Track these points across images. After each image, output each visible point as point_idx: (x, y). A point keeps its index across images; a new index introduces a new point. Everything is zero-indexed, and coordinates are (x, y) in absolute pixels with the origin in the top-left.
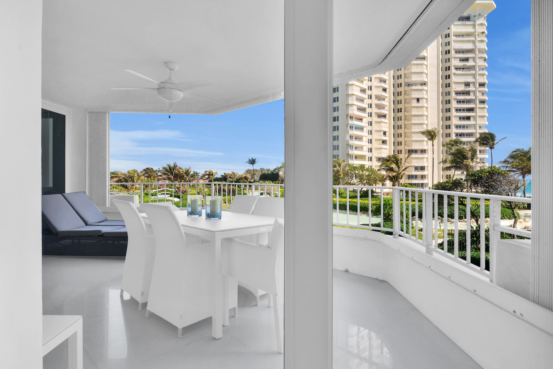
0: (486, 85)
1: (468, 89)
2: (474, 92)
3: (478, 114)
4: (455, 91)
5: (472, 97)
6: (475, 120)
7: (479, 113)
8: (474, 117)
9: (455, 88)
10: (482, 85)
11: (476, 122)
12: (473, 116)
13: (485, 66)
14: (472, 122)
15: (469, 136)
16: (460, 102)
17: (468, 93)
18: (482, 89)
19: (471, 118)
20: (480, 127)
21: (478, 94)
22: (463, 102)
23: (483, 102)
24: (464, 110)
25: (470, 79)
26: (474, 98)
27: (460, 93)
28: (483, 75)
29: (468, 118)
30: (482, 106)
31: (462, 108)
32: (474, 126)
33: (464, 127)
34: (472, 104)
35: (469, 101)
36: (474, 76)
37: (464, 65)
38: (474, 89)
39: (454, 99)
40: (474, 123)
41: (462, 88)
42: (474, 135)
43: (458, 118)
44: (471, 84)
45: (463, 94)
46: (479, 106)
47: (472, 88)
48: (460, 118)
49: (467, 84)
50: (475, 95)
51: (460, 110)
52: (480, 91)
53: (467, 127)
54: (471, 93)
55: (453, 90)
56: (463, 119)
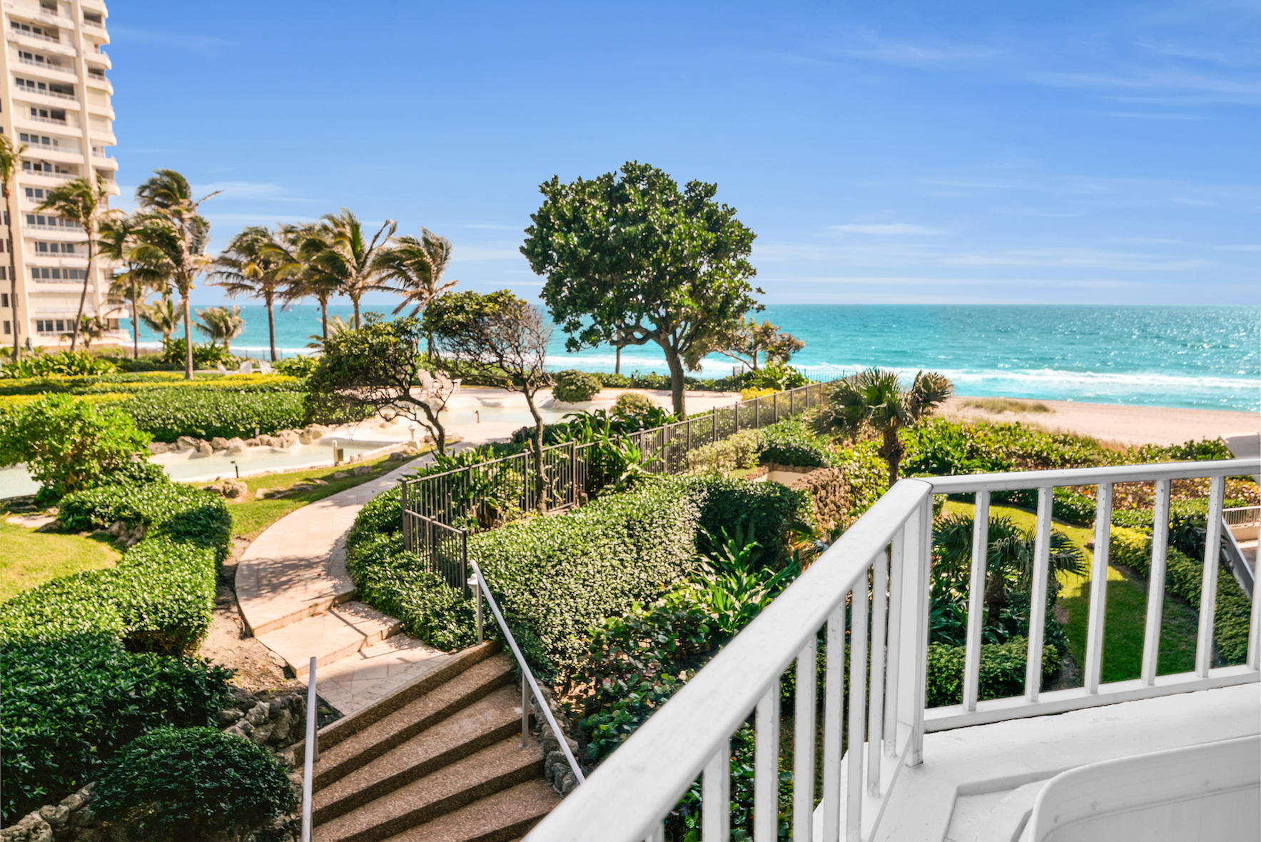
1: (50, 19)
2: (72, 34)
3: (89, 108)
4: (10, 16)
6: (81, 125)
7: (92, 105)
8: (78, 115)
9: (11, 7)
11: (84, 132)
12: (74, 112)
14: (68, 129)
15: (64, 172)
16: (28, 56)
17: (52, 33)
19: (69, 118)
20: (94, 149)
21: (83, 43)
22: (39, 58)
23: (96, 72)
24: (42, 86)
26: (72, 52)
27: (26, 28)
29: (59, 115)
30: (96, 83)
31: (37, 77)
32: (80, 143)
33: (46, 140)
34: (69, 72)
35: (55, 61)
38: (70, 25)
39: (9, 42)
40: (77, 133)
41: (31, 11)
42: (80, 169)
43: (28, 111)
45: (37, 31)
46: (90, 81)
47: (62, 20)
48: (33, 111)
50: (75, 46)
51: (31, 84)
52: (89, 37)
53: (56, 143)
54: (63, 37)
55: (4, 9)
56: (44, 114)
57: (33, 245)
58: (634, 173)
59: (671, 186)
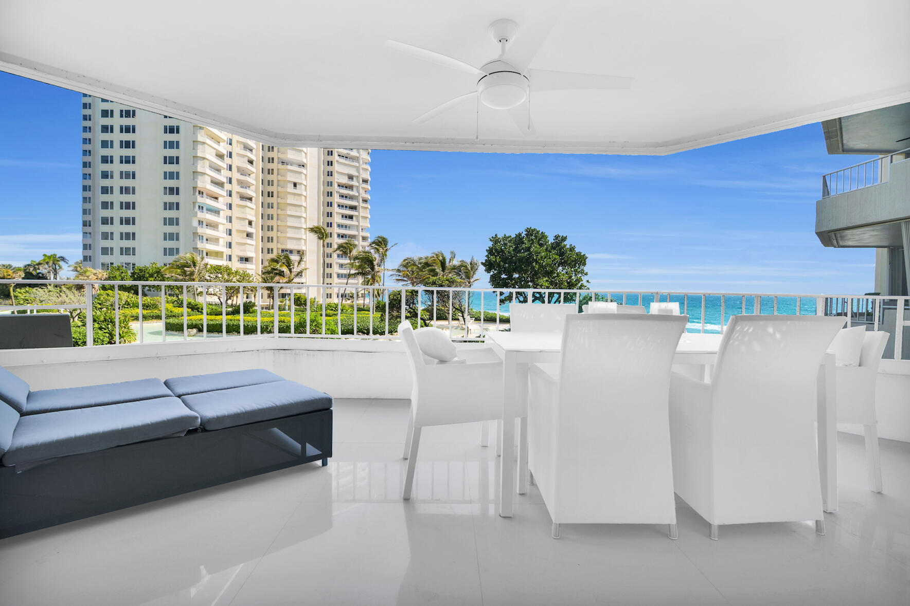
0: (369, 182)
1: (351, 183)
2: (357, 187)
4: (337, 183)
5: (354, 193)
6: (358, 221)
7: (362, 213)
9: (338, 179)
10: (365, 181)
11: (359, 224)
12: (357, 216)
13: (368, 160)
14: (354, 222)
15: (351, 238)
16: (342, 196)
17: (351, 187)
18: (364, 186)
19: (354, 218)
20: (362, 229)
21: (361, 191)
22: (346, 197)
23: (365, 201)
24: (346, 207)
25: (353, 172)
26: (357, 194)
27: (343, 186)
28: (367, 170)
29: (351, 217)
30: (365, 205)
31: (345, 204)
32: (357, 227)
33: (346, 227)
34: (355, 201)
35: (351, 198)
36: (358, 168)
37: (348, 154)
38: (357, 184)
39: (336, 191)
40: (356, 223)
41: (345, 180)
42: (357, 237)
43: (341, 216)
44: (354, 178)
45: (346, 187)
46: (362, 205)
47: (354, 183)
48: (343, 216)
49: (351, 177)
50: (358, 192)
51: (342, 206)
52: (363, 188)
53: (349, 228)
54: (355, 189)
55: (336, 180)
56: (346, 217)
57: (338, 265)
58: (530, 232)
59: (544, 236)
